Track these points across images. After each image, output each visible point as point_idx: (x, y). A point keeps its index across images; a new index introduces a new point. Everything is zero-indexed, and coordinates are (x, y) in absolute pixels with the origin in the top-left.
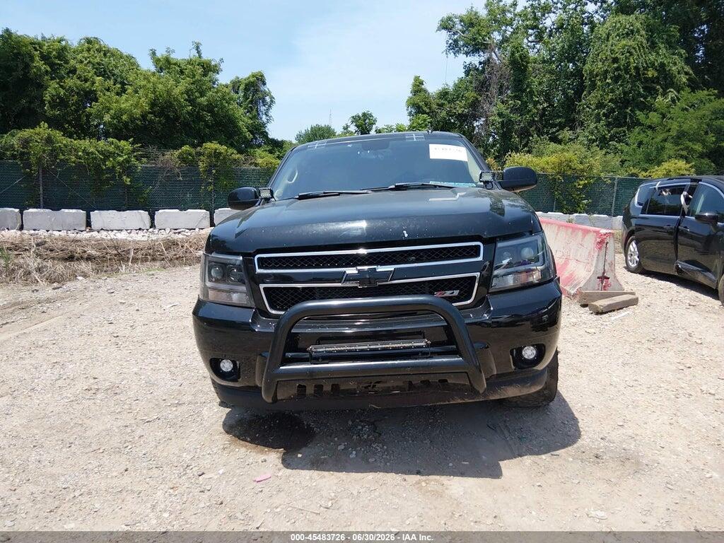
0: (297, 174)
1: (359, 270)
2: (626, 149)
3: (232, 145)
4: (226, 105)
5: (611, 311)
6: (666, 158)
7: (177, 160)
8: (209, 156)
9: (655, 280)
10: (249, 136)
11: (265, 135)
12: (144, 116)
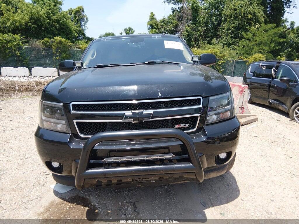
0: (96, 54)
1: (133, 113)
2: (238, 48)
3: (69, 39)
4: (66, 20)
5: (246, 124)
6: (254, 53)
7: (42, 44)
8: (57, 43)
9: (258, 107)
10: (76, 35)
11: (84, 35)
12: (26, 24)
